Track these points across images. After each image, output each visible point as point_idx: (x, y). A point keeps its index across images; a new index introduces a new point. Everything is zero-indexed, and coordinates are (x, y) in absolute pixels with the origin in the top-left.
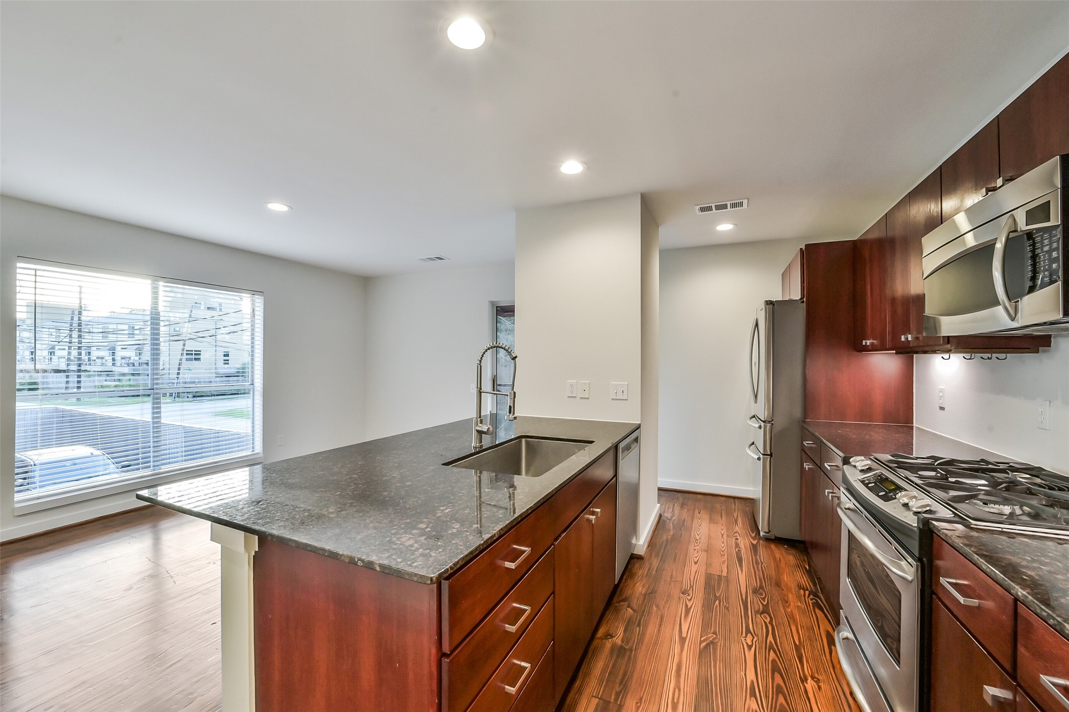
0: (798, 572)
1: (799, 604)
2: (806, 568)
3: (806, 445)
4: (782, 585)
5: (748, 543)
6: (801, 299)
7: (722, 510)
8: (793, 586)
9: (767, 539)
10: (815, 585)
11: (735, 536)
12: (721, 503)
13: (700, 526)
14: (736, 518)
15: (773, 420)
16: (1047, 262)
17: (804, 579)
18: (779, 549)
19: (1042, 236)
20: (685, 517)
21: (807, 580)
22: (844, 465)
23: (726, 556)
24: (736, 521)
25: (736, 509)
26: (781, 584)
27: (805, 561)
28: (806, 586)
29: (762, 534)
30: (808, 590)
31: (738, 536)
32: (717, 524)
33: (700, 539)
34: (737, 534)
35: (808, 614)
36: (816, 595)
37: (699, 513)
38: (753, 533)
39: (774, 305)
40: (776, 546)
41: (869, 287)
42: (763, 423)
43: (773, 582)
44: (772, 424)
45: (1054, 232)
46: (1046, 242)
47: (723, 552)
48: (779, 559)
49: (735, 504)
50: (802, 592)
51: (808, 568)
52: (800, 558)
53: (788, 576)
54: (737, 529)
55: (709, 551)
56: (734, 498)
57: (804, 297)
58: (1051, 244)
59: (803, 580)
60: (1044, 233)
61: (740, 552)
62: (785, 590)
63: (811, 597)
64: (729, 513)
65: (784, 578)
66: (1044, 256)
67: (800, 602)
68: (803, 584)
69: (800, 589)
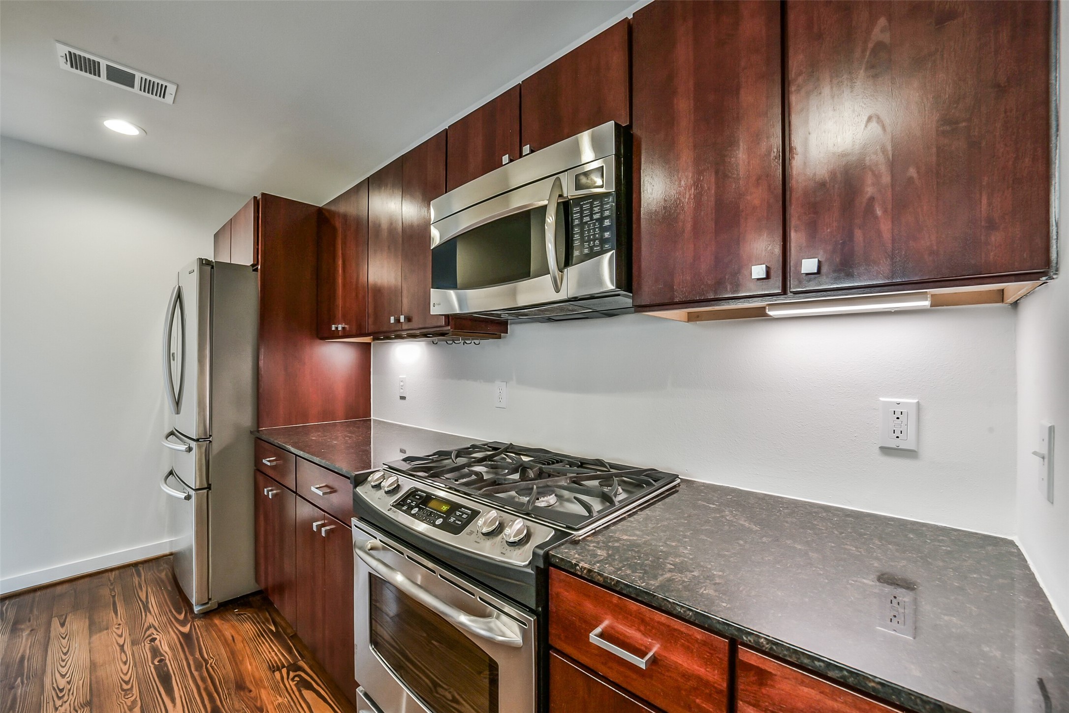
0: (264, 643)
1: (280, 700)
2: (272, 631)
3: (269, 464)
4: (248, 684)
5: (175, 637)
6: (253, 265)
7: (114, 597)
8: (263, 673)
9: (207, 614)
10: (290, 651)
11: (150, 636)
12: (112, 584)
13: (65, 654)
14: (144, 599)
15: (210, 436)
16: (597, 230)
17: (274, 651)
18: (228, 621)
19: (591, 204)
20: (24, 651)
21: (279, 650)
22: (355, 487)
23: (135, 691)
24: (146, 608)
25: (143, 584)
26: (245, 683)
27: (267, 620)
28: (280, 660)
29: (196, 609)
30: (283, 666)
31: (155, 632)
32: (107, 629)
33: (69, 683)
34: (152, 630)
35: (295, 709)
36: (296, 668)
37: (62, 625)
38: (180, 613)
39: (212, 267)
40: (222, 618)
41: (340, 262)
42: (195, 443)
43: (232, 686)
44: (210, 442)
45: (606, 200)
46: (596, 209)
47: (127, 683)
48: (231, 638)
49: (139, 575)
50: (277, 674)
51: (274, 629)
52: (260, 619)
53: (252, 660)
54: (150, 619)
55: (95, 700)
56: (136, 565)
57: (258, 264)
58: (602, 211)
59: (273, 654)
60: (595, 200)
61: (162, 664)
62: (253, 689)
63: (292, 674)
64: (130, 596)
65: (246, 667)
66: (594, 224)
67: (281, 696)
68: (275, 660)
69: (274, 672)
